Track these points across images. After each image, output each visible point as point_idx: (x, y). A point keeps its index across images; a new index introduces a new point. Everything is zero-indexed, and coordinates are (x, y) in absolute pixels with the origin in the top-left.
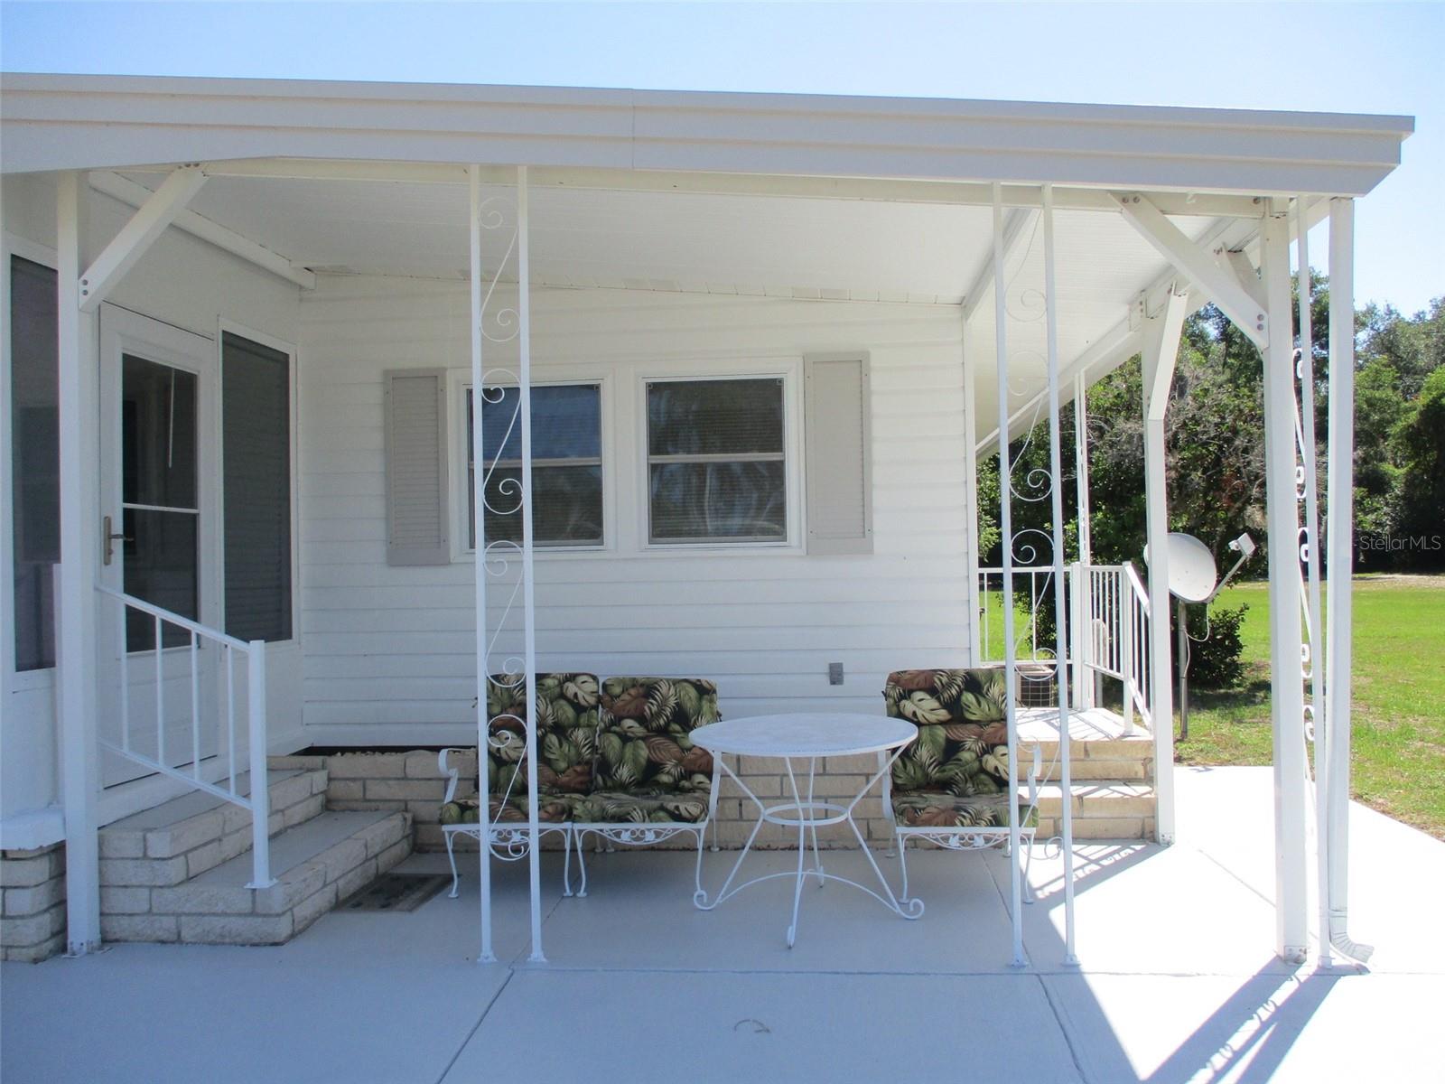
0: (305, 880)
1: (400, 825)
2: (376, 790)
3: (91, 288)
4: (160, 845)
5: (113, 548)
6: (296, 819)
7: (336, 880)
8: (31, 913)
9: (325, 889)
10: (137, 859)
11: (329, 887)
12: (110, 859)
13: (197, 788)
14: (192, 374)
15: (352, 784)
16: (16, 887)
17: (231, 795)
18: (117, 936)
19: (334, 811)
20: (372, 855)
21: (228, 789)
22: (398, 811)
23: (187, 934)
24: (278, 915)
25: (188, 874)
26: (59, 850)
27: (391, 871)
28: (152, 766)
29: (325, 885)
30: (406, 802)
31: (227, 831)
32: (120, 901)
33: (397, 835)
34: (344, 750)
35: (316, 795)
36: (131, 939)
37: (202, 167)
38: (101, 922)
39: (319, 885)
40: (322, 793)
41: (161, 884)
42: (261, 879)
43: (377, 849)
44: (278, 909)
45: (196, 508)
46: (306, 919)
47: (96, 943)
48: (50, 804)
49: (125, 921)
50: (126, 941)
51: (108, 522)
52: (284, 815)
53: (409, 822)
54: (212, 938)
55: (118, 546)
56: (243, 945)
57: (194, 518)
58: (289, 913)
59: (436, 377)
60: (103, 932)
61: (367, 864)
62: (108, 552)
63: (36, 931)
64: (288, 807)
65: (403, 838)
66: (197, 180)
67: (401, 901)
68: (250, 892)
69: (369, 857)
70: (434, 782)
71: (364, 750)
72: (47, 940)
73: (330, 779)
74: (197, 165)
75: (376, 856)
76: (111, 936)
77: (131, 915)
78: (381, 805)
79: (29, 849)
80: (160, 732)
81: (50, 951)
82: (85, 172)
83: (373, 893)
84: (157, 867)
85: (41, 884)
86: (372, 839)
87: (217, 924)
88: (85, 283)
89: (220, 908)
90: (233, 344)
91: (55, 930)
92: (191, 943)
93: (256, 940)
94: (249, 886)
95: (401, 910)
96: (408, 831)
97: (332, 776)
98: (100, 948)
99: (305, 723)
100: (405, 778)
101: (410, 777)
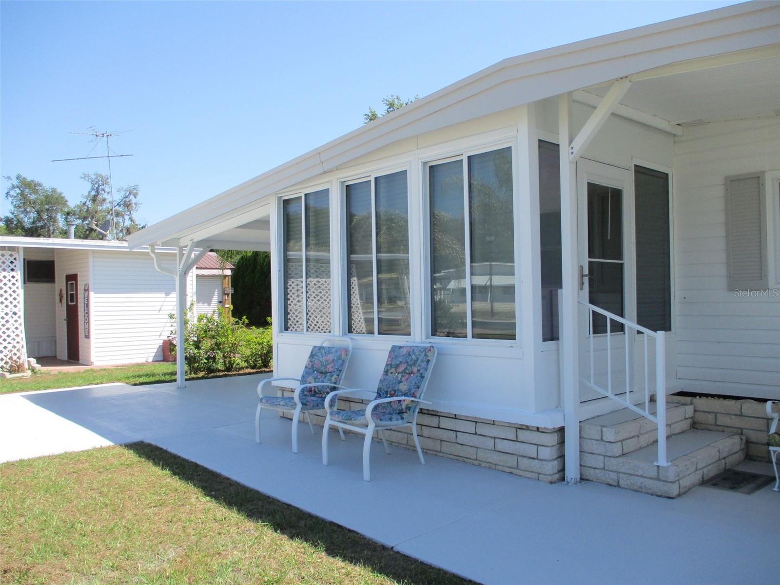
0: (686, 465)
1: (739, 442)
2: (723, 420)
3: (575, 150)
4: (609, 435)
5: (584, 281)
6: (677, 431)
7: (702, 468)
8: (549, 459)
9: (697, 472)
10: (598, 440)
11: (699, 471)
12: (585, 438)
13: (627, 407)
14: (620, 190)
15: (708, 415)
16: (543, 446)
17: (646, 413)
18: (588, 478)
19: (697, 429)
20: (722, 457)
21: (644, 409)
22: (736, 434)
23: (621, 483)
24: (671, 482)
25: (623, 452)
26: (562, 430)
27: (732, 468)
28: (605, 394)
29: (697, 470)
30: (742, 429)
31: (641, 432)
32: (590, 460)
33: (737, 448)
34: (701, 395)
35: (687, 419)
36: (594, 480)
37: (629, 78)
38: (580, 470)
39: (694, 469)
40: (690, 418)
41: (610, 455)
42: (662, 461)
43: (725, 454)
44: (671, 479)
45: (622, 260)
46: (686, 487)
47: (578, 479)
48: (557, 407)
49: (592, 471)
50: (592, 481)
51: (582, 268)
52: (670, 427)
53: (744, 441)
54: (636, 488)
55: (586, 280)
56: (652, 495)
57: (622, 265)
58: (677, 483)
59: (759, 177)
60: (581, 474)
61: (719, 462)
62: (582, 284)
63: (551, 467)
64: (673, 424)
65: (740, 450)
66: (627, 85)
67: (742, 487)
68: (656, 467)
69: (721, 458)
70: (761, 420)
71: (713, 396)
72: (556, 474)
73: (695, 411)
74: (627, 77)
75: (724, 458)
76: (585, 477)
77: (594, 468)
78: (726, 429)
79: (549, 428)
80: (609, 376)
81: (557, 479)
82: (570, 93)
83: (724, 479)
84: (608, 446)
85: (553, 446)
86: (723, 448)
87: (639, 481)
88: (572, 148)
89: (640, 473)
90: (640, 171)
91: (559, 469)
92: (624, 488)
93: (660, 494)
94: (655, 463)
95: (742, 492)
96: (743, 447)
97: (696, 409)
98: (580, 482)
99: (678, 378)
100: (741, 415)
101: (744, 415)
